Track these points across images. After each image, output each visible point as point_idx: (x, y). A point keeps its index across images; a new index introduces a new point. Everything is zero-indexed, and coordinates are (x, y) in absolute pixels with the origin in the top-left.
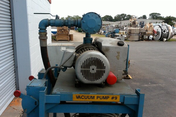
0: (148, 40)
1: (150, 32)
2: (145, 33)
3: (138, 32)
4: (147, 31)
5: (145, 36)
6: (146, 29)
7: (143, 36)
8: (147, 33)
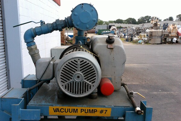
0: (171, 43)
1: (174, 34)
2: (168, 36)
3: (160, 34)
4: (170, 33)
5: (168, 39)
6: (169, 32)
7: (165, 39)
8: (170, 35)
